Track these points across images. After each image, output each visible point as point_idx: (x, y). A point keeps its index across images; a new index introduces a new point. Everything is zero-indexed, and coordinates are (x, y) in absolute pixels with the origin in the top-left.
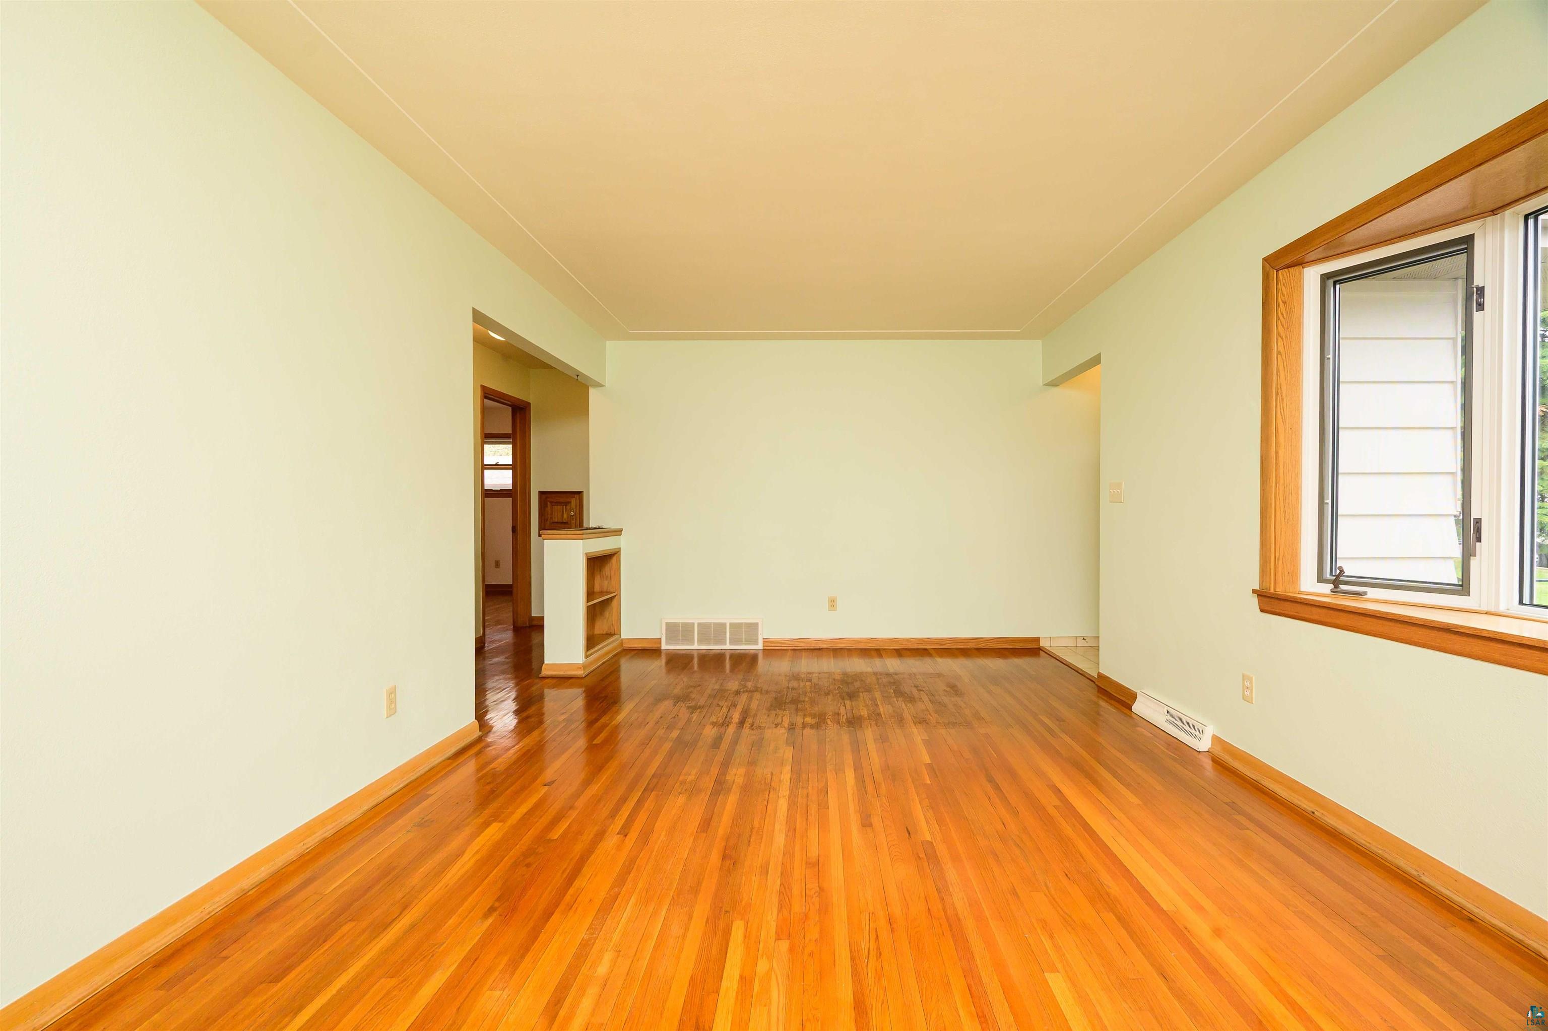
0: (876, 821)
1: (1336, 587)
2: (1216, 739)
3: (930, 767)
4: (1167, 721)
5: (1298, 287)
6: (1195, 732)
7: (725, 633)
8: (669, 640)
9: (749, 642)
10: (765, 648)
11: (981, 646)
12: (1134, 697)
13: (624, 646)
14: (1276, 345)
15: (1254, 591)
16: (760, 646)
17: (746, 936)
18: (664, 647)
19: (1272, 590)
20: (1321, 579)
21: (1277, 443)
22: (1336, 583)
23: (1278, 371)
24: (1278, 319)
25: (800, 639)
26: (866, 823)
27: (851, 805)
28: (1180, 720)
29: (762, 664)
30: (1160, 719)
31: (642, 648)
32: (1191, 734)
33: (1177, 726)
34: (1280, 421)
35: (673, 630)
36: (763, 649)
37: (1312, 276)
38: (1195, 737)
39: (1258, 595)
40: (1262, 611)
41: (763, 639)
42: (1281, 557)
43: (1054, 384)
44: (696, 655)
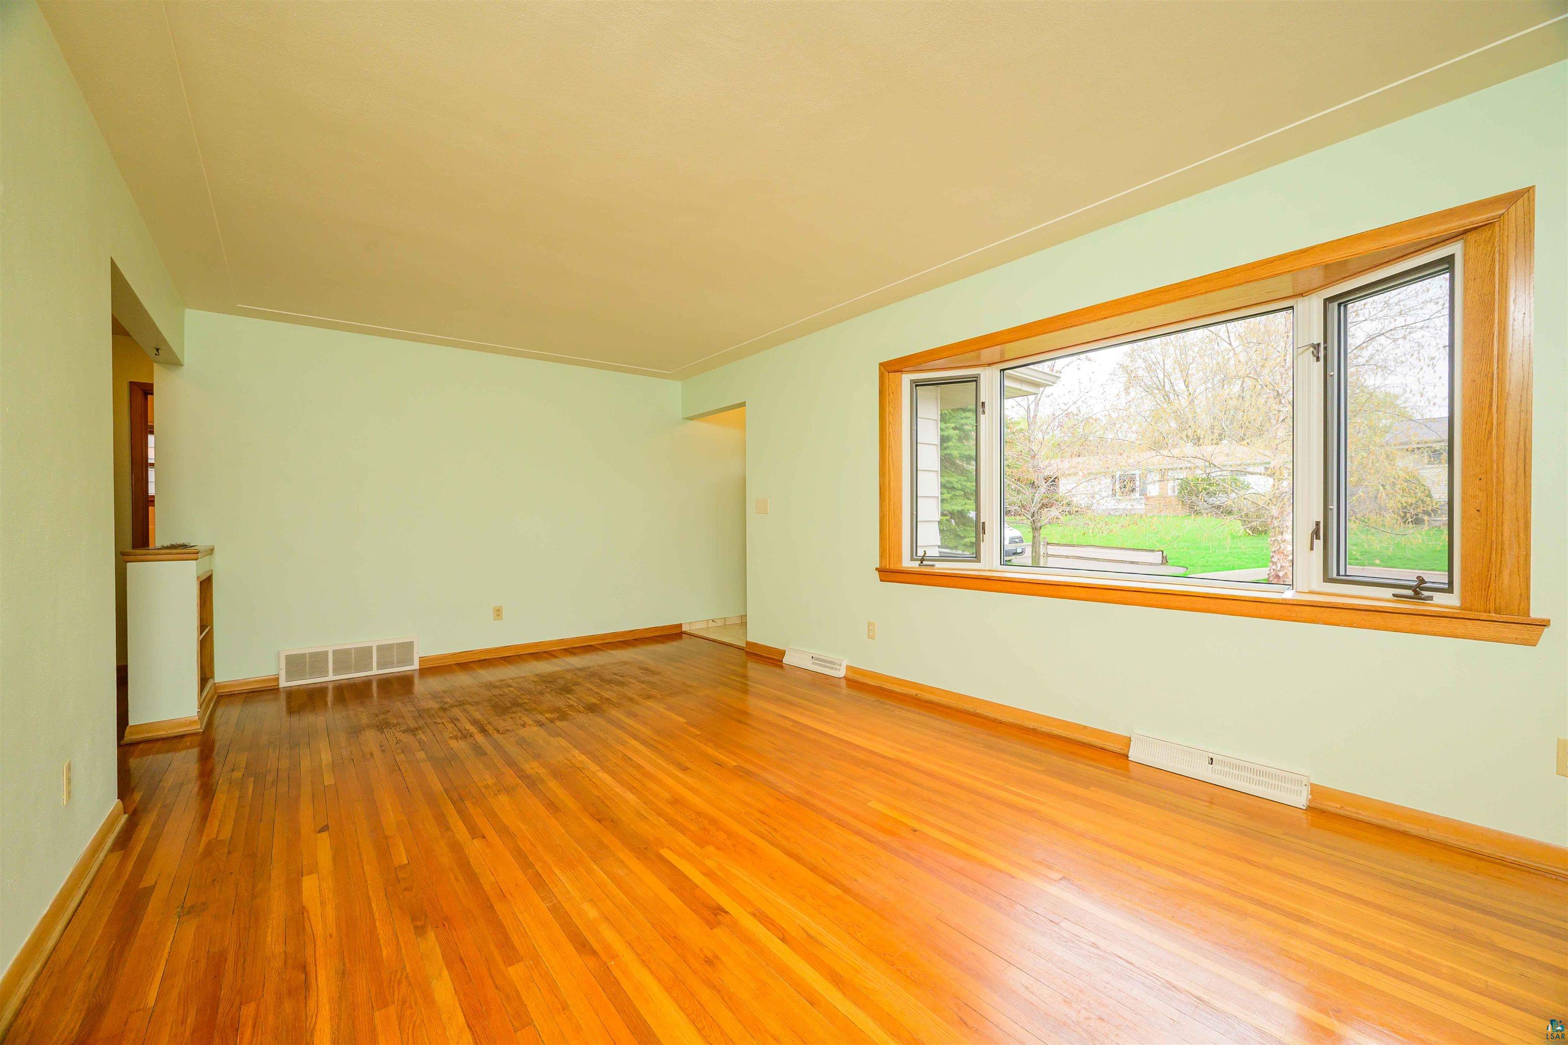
0: (689, 765)
1: (922, 563)
2: (849, 668)
3: (688, 723)
4: (813, 663)
5: (899, 385)
6: (835, 667)
7: (371, 658)
8: (290, 676)
9: (401, 662)
10: (422, 667)
11: (637, 636)
12: (783, 653)
13: (219, 691)
14: (889, 418)
15: (877, 569)
16: (416, 666)
17: (679, 855)
18: (283, 684)
19: (888, 567)
20: (912, 559)
21: (889, 477)
22: (922, 560)
23: (889, 434)
24: (889, 402)
25: (462, 652)
26: (685, 769)
27: (659, 761)
28: (824, 661)
29: (419, 687)
30: (807, 664)
31: (251, 690)
32: (832, 668)
33: (820, 665)
34: (891, 465)
35: (295, 664)
36: (420, 669)
37: (907, 379)
38: (836, 669)
39: (879, 571)
40: (881, 581)
41: (420, 658)
42: (893, 547)
43: (691, 418)
44: (330, 686)
